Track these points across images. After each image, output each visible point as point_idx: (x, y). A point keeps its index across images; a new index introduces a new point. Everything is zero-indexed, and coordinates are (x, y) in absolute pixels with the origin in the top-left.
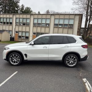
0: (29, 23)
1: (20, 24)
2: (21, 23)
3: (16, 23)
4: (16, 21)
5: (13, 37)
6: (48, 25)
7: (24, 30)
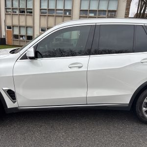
0: (31, 9)
1: (15, 10)
2: (17, 9)
3: (6, 9)
4: (6, 6)
5: (3, 37)
6: (68, 13)
7: (23, 24)
